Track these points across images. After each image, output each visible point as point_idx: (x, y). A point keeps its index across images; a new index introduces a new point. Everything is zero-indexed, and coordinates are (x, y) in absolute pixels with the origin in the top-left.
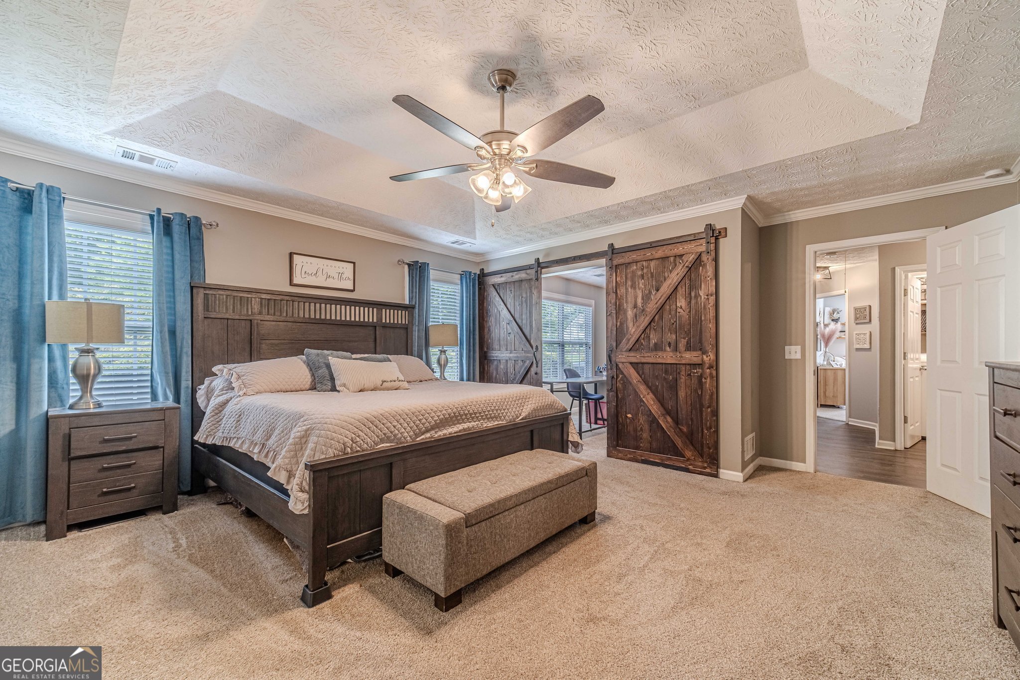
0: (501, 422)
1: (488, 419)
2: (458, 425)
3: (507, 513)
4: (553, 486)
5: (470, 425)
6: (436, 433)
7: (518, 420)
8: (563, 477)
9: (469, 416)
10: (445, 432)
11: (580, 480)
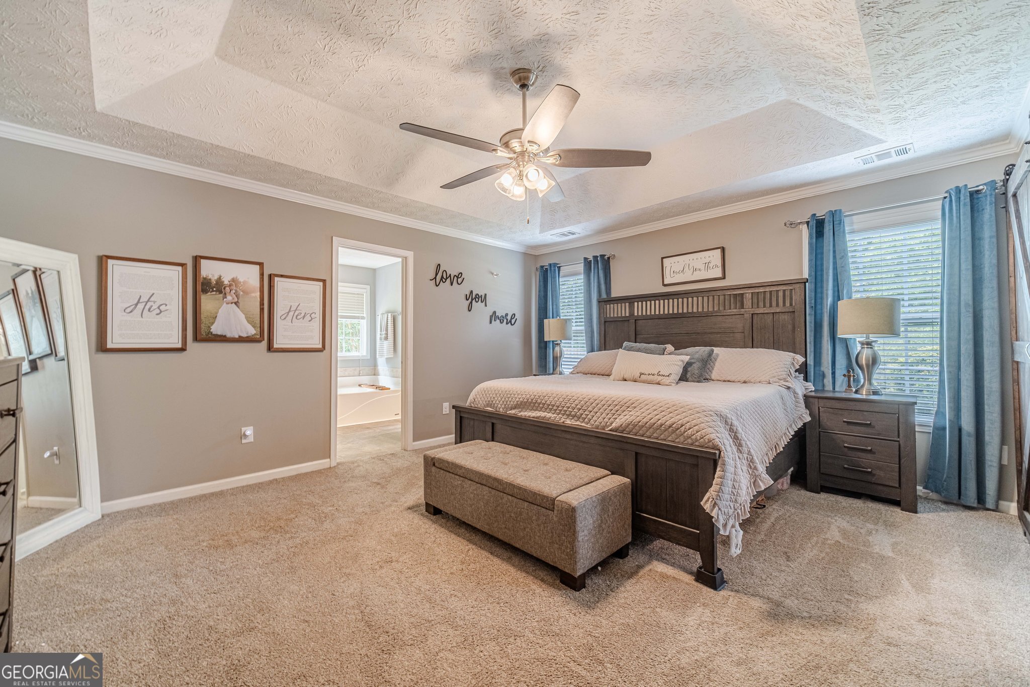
0: (583, 424)
1: (568, 415)
2: (537, 412)
3: (457, 477)
4: (500, 487)
5: (549, 415)
6: (520, 412)
7: (607, 430)
8: (514, 486)
9: (546, 406)
10: (526, 413)
11: (539, 508)
